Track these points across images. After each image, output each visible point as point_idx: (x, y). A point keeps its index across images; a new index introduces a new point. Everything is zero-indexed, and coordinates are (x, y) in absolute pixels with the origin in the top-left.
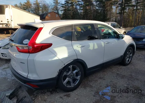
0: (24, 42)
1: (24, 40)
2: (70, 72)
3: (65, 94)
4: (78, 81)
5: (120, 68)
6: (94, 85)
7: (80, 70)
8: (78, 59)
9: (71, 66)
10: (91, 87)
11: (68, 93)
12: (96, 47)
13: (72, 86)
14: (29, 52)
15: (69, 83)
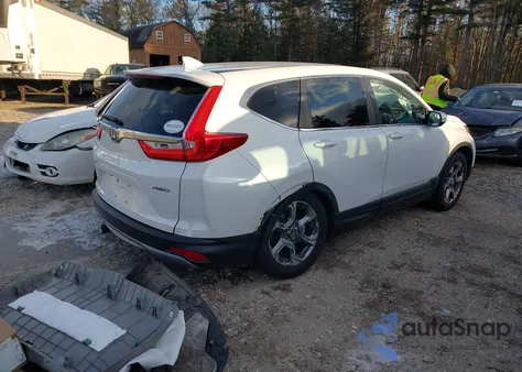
0: (167, 128)
1: (169, 123)
2: (290, 221)
3: (276, 284)
4: (312, 248)
5: (425, 216)
6: (353, 264)
7: (319, 218)
8: (315, 183)
9: (295, 203)
10: (347, 267)
11: (282, 282)
12: (364, 151)
13: (295, 263)
14: (185, 157)
15: (285, 253)
